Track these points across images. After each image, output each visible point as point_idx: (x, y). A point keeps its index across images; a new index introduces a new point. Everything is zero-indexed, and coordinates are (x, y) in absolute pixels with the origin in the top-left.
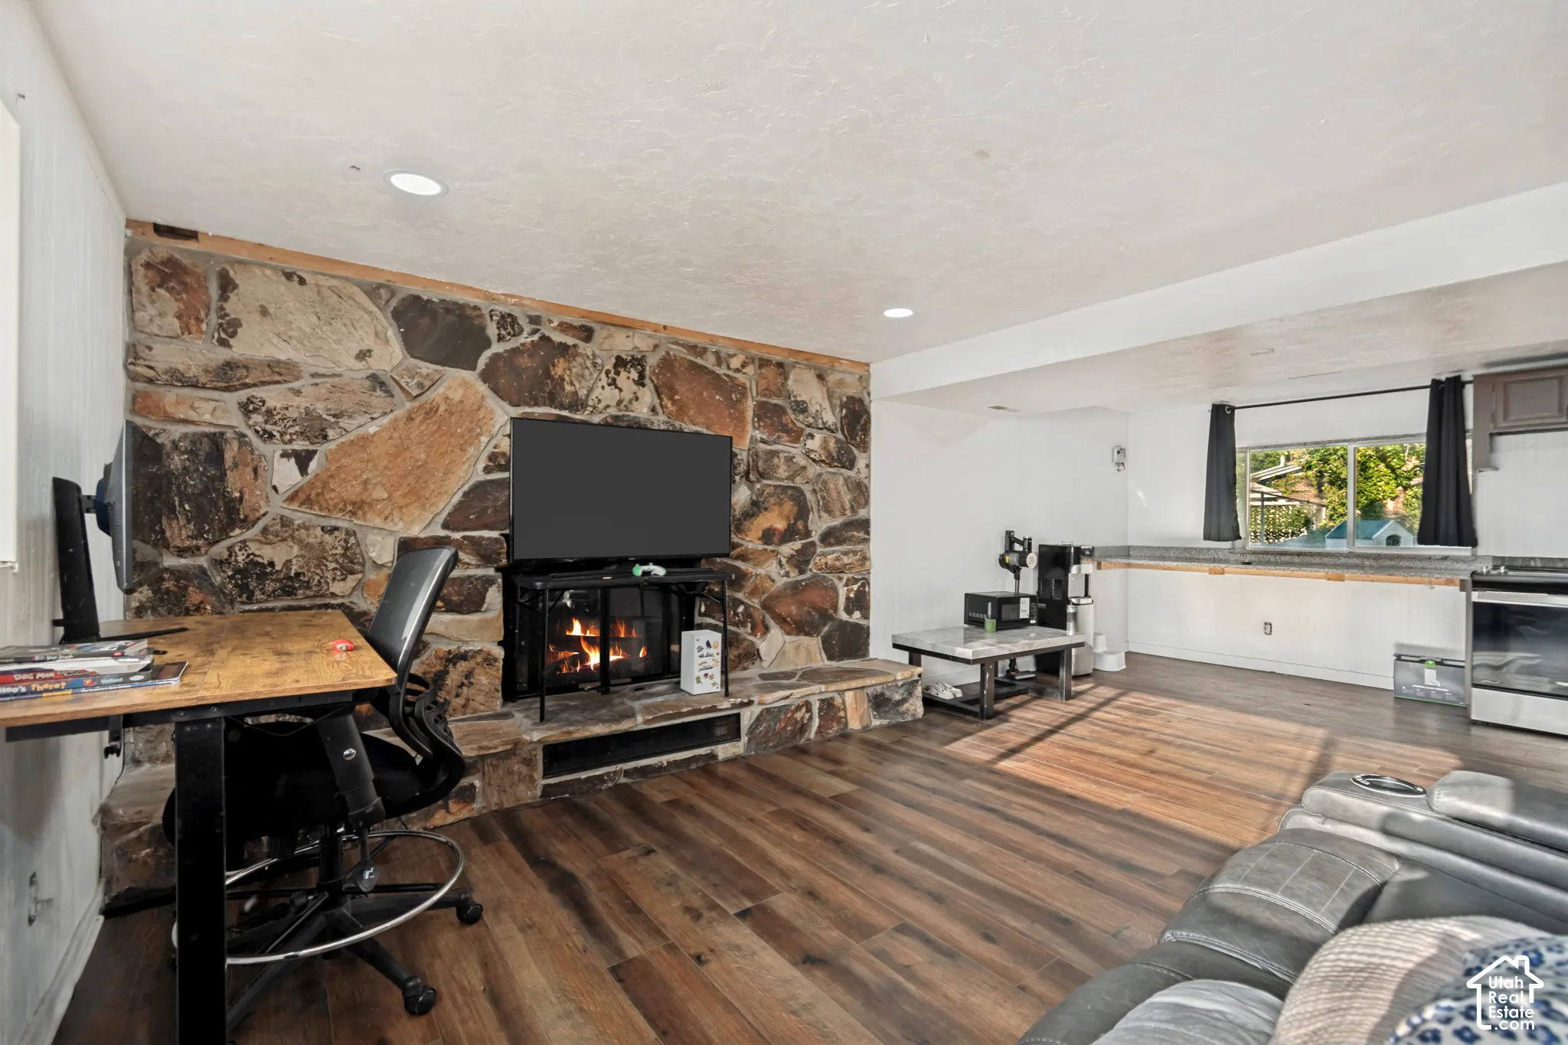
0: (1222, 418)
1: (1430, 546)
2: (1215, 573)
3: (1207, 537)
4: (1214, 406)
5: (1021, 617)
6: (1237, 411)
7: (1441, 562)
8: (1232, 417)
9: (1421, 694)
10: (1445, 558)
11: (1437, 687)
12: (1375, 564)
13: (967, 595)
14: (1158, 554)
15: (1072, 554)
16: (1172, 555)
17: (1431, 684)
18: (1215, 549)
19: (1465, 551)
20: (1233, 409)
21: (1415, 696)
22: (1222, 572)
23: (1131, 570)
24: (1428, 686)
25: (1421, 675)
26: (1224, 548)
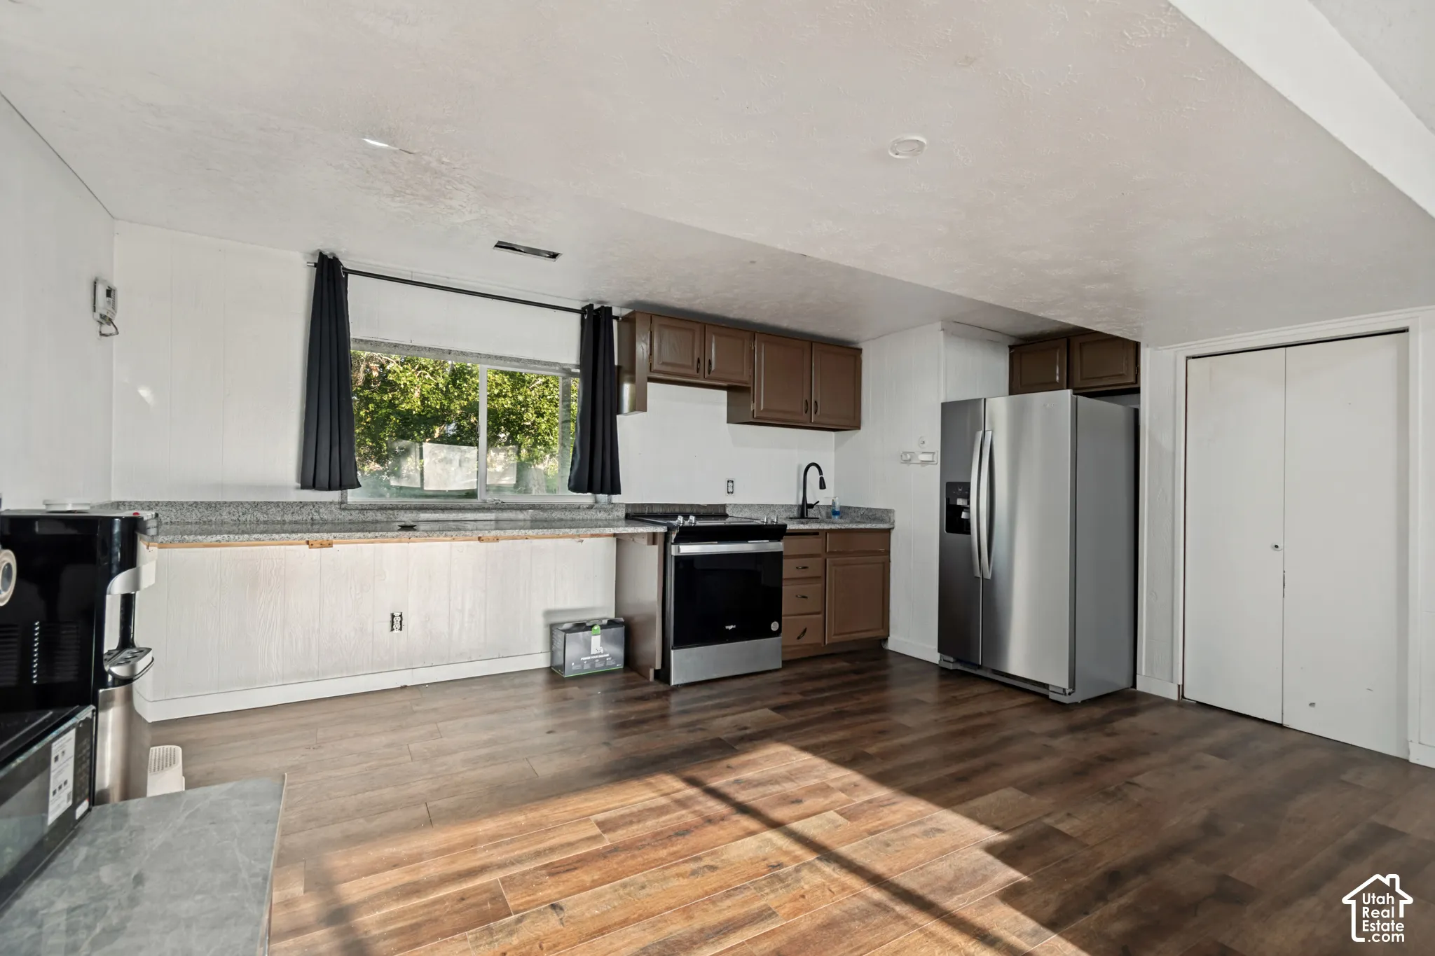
2: (317, 548)
3: (303, 484)
6: (350, 276)
7: (587, 512)
8: (344, 281)
9: (587, 667)
11: (603, 654)
17: (599, 653)
18: (314, 504)
20: (345, 272)
21: (582, 671)
22: (328, 544)
24: (594, 655)
25: (588, 645)
26: (331, 503)
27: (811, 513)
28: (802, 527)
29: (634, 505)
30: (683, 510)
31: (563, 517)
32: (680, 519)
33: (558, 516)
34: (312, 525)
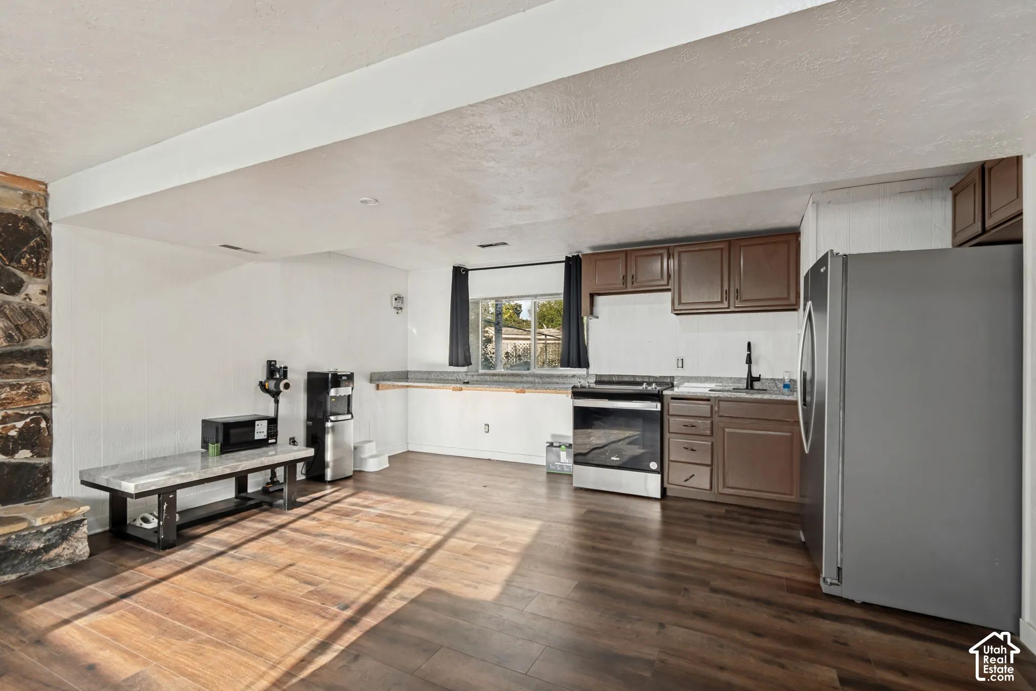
0: (460, 276)
1: (565, 368)
2: (456, 390)
3: (451, 364)
4: (454, 267)
5: (256, 438)
6: (469, 272)
7: (572, 379)
8: (467, 274)
9: (559, 469)
10: (574, 376)
11: (566, 463)
12: (540, 381)
13: (204, 421)
14: (425, 376)
15: (330, 379)
16: (433, 377)
17: (564, 462)
18: (457, 372)
19: (582, 371)
20: (467, 271)
21: (556, 470)
22: (461, 389)
23: (409, 389)
24: (562, 463)
25: (559, 456)
26: (463, 372)
27: (757, 385)
28: (748, 396)
29: (601, 376)
30: (647, 380)
31: (558, 381)
32: (645, 385)
33: (556, 381)
34: (457, 381)
